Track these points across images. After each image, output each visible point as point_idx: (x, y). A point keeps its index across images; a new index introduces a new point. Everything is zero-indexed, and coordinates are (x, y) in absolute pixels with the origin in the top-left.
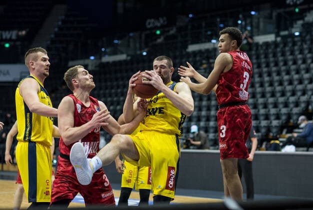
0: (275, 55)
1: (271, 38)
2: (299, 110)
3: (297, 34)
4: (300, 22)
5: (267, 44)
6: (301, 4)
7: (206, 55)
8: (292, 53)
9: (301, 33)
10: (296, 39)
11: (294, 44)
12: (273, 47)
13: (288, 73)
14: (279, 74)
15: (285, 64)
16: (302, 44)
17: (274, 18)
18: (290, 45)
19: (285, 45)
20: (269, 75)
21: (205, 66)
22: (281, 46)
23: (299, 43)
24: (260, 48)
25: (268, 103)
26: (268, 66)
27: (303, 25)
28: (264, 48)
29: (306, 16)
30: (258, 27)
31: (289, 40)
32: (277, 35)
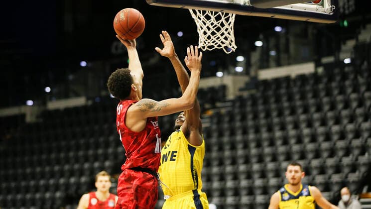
0: (316, 95)
1: (308, 68)
2: (358, 177)
3: (347, 61)
4: (351, 44)
5: (302, 78)
6: (351, 14)
7: (209, 96)
8: (342, 91)
9: (352, 60)
10: (347, 69)
11: (344, 77)
12: (311, 82)
13: (338, 121)
14: (324, 123)
15: (333, 107)
16: (356, 78)
17: (310, 36)
18: (338, 78)
19: (331, 79)
20: (310, 124)
21: (210, 113)
22: (325, 80)
23: (352, 76)
24: (292, 84)
25: (311, 168)
26: (306, 111)
27: (356, 48)
28: (299, 83)
29: (360, 33)
30: (287, 50)
31: (337, 71)
32: (318, 64)
